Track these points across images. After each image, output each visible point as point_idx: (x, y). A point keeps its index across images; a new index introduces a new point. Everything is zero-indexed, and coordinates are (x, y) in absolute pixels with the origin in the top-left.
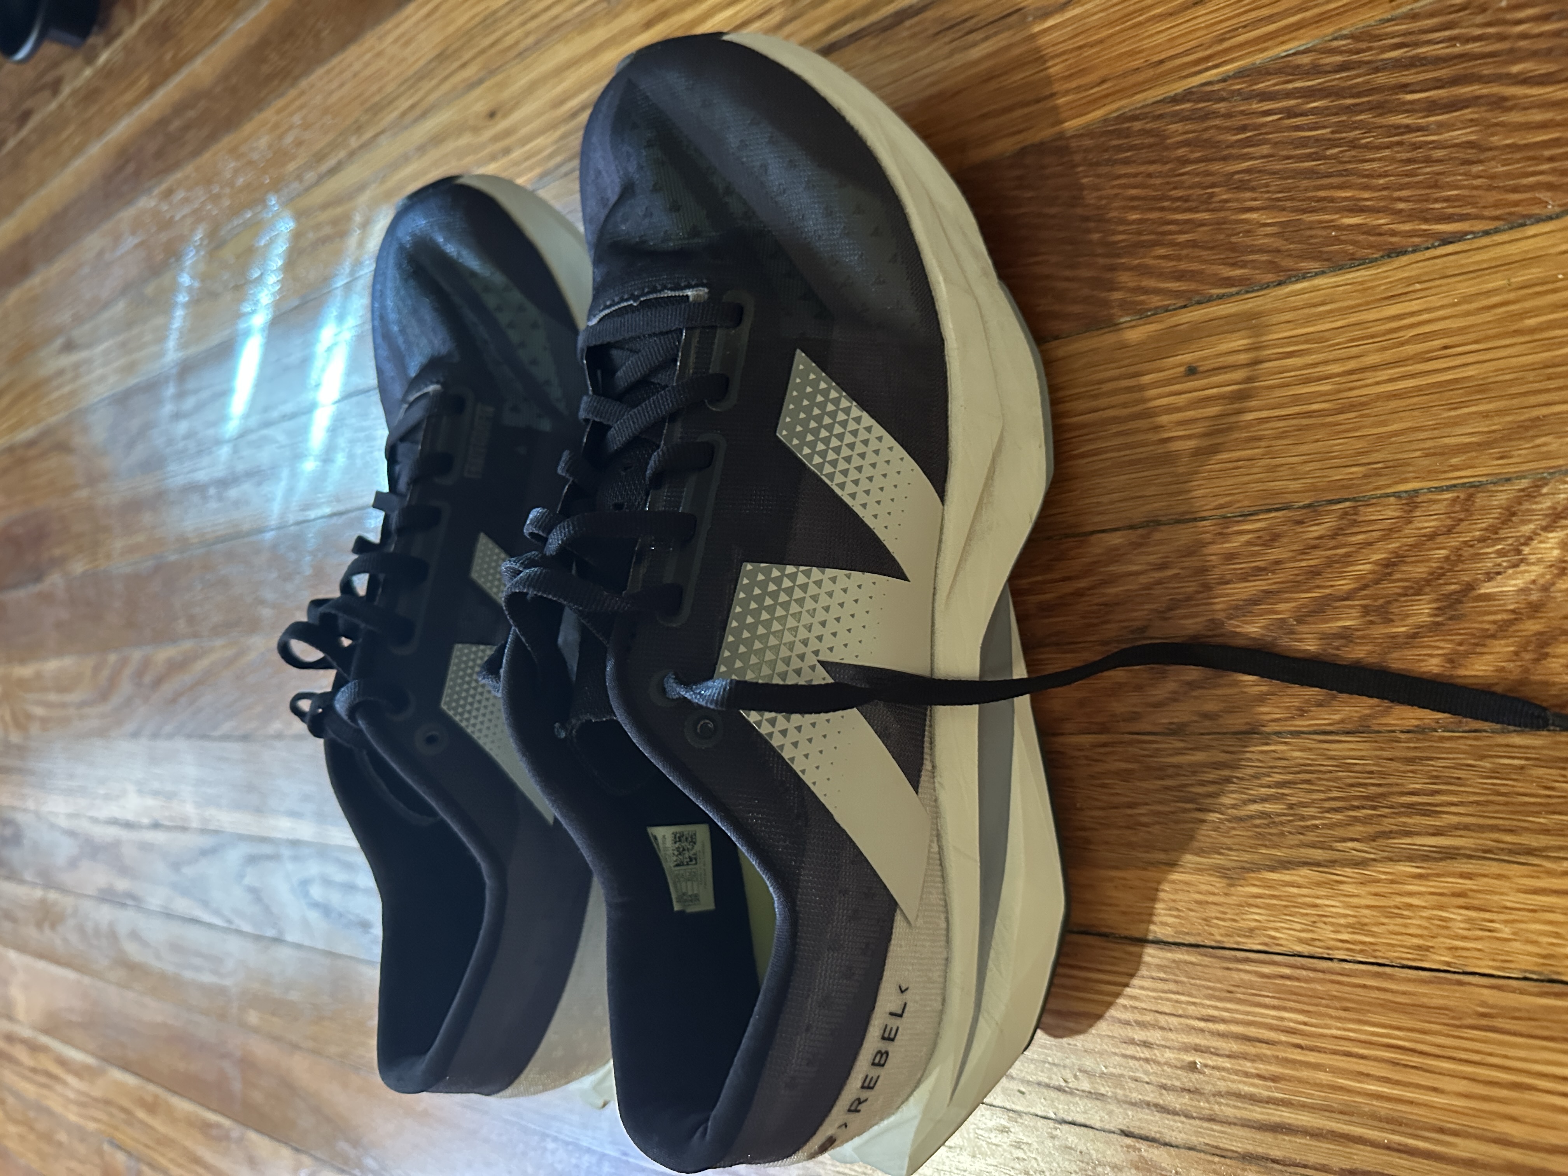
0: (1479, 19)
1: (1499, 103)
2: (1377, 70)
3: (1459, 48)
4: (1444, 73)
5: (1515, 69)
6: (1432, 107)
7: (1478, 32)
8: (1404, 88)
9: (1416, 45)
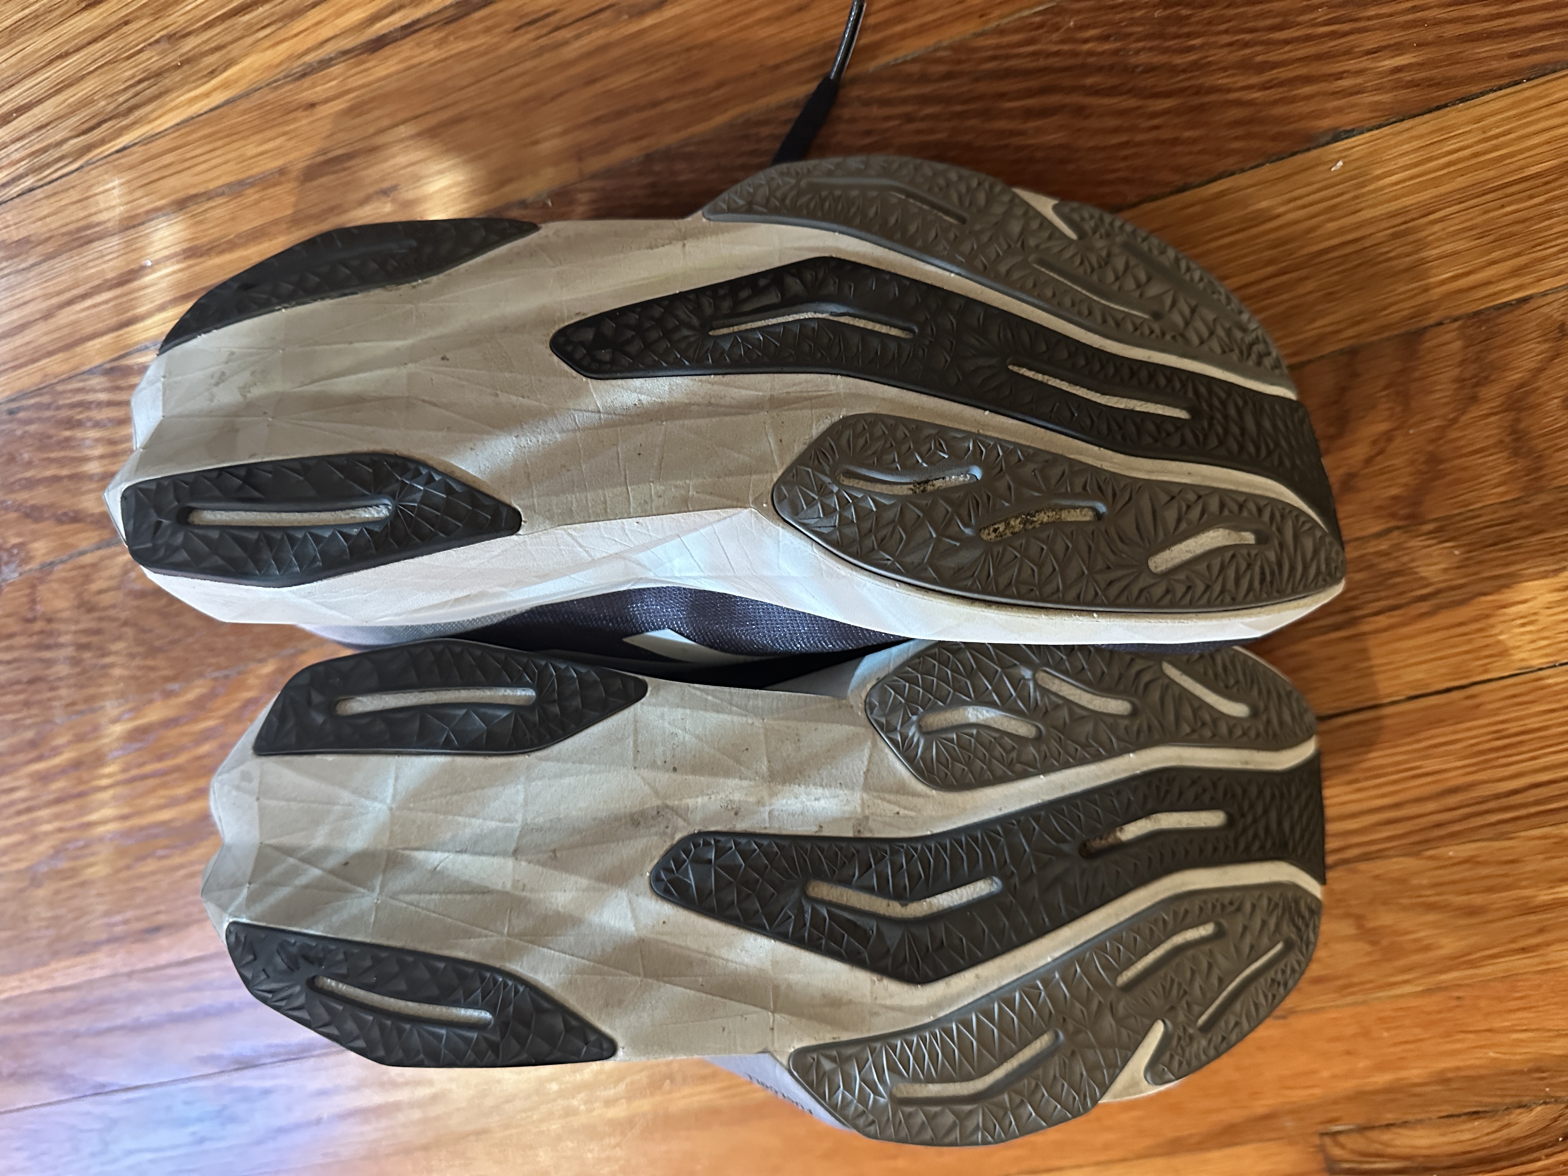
0: (1055, 37)
1: (1079, 111)
2: (977, 80)
3: (1042, 63)
4: (1034, 83)
5: (1089, 81)
6: (1029, 114)
7: (1055, 48)
8: (1002, 96)
9: (1008, 57)
